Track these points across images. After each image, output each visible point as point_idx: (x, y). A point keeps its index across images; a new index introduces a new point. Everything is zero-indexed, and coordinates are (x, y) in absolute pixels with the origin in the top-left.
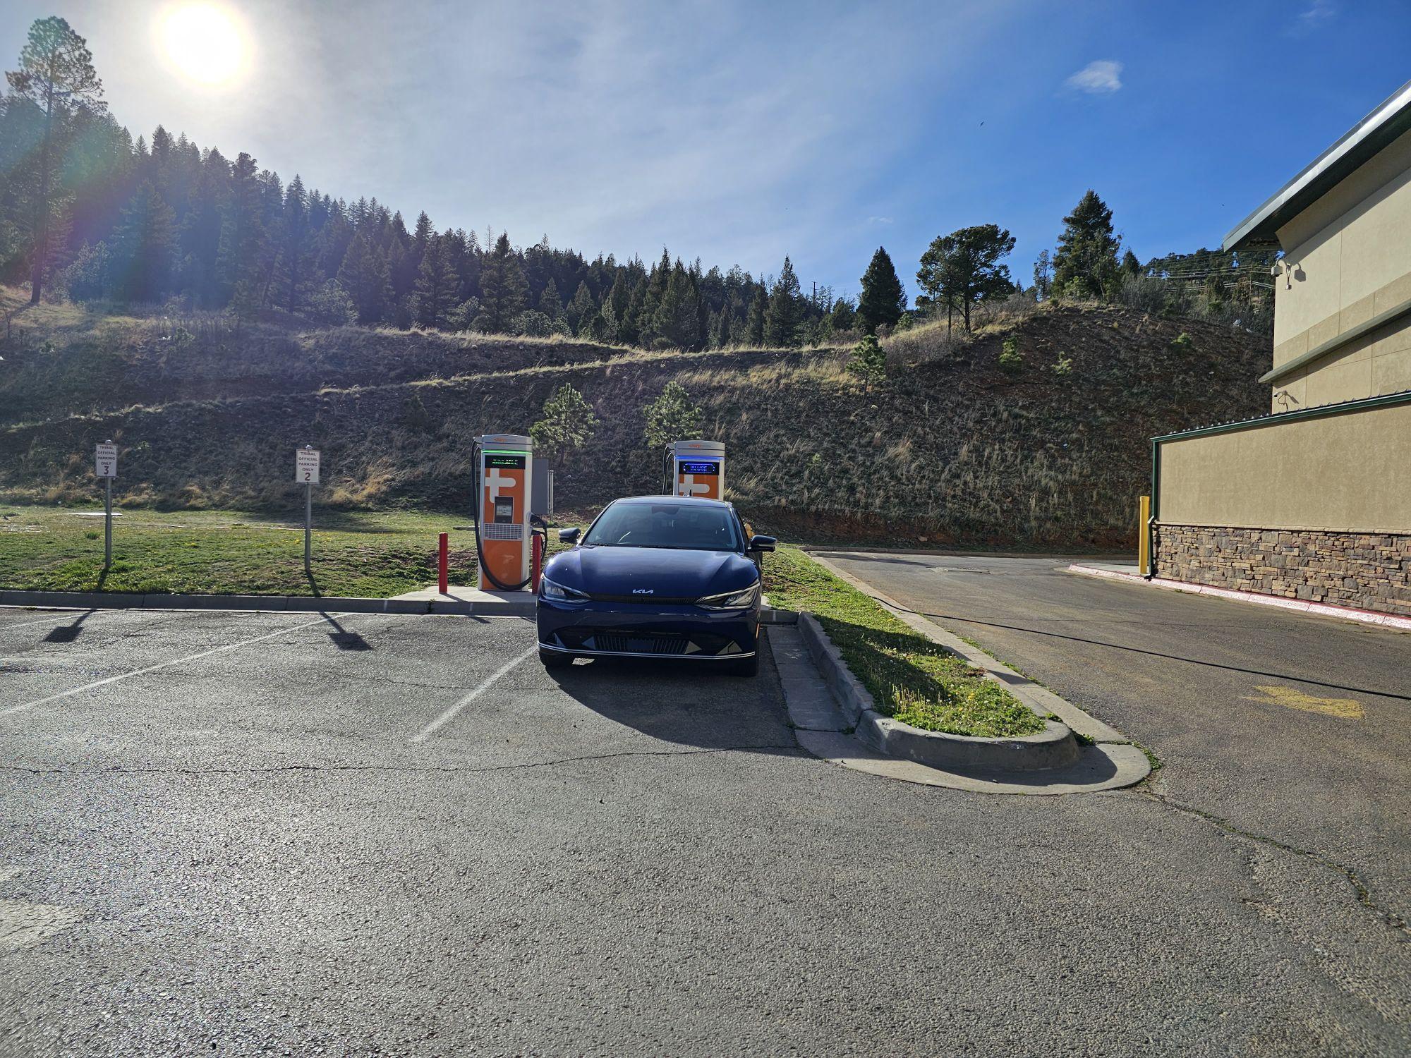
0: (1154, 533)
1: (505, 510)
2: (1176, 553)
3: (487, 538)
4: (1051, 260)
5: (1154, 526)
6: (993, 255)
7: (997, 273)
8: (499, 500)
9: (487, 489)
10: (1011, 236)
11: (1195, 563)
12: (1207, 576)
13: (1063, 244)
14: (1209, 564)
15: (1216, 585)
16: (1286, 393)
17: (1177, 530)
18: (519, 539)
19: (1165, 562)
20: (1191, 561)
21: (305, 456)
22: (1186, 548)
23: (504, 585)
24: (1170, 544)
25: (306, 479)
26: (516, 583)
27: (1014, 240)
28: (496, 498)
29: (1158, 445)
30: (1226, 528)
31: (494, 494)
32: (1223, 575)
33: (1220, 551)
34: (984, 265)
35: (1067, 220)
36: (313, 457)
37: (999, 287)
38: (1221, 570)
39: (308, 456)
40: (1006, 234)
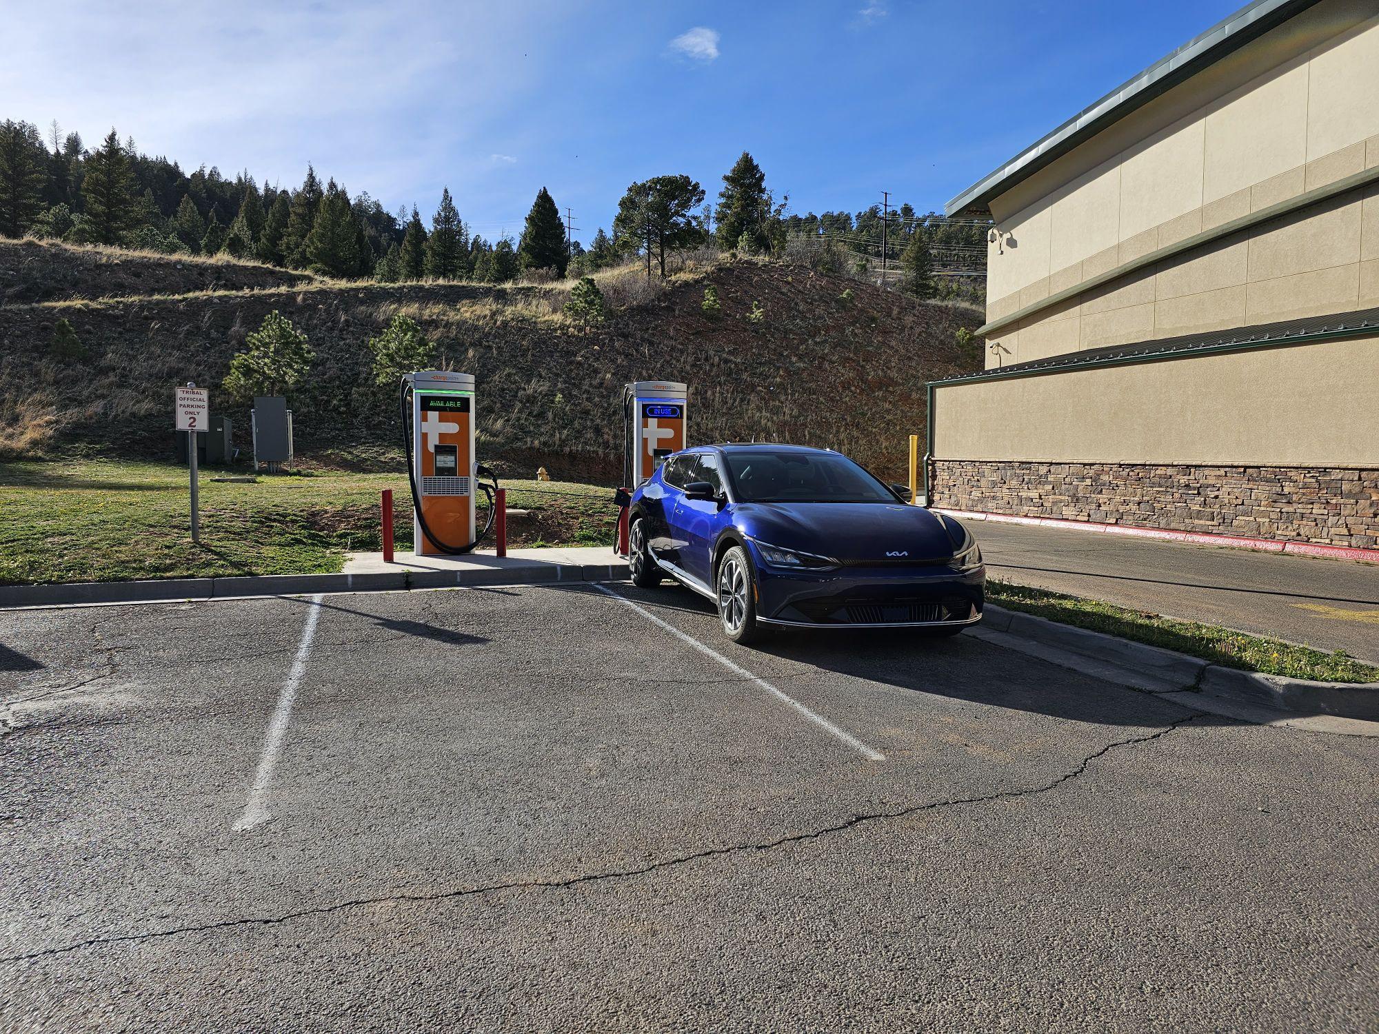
0: (930, 468)
1: (447, 461)
2: (955, 485)
3: (426, 494)
4: (713, 215)
5: (929, 462)
6: (685, 205)
7: (689, 223)
8: (440, 450)
9: (425, 436)
10: (701, 189)
11: (976, 494)
12: (990, 504)
13: (723, 200)
14: (992, 494)
15: (1001, 511)
16: (998, 345)
17: (956, 465)
18: (465, 494)
19: (943, 493)
20: (971, 492)
21: (187, 396)
22: (966, 480)
23: (451, 548)
24: (948, 477)
25: (190, 425)
26: (463, 544)
27: (703, 192)
28: (436, 446)
29: (932, 389)
30: (1011, 462)
31: (433, 441)
32: (1009, 503)
33: (1005, 483)
34: (677, 213)
35: (726, 178)
36: (198, 396)
37: (692, 237)
38: (1006, 499)
39: (192, 396)
40: (696, 186)
